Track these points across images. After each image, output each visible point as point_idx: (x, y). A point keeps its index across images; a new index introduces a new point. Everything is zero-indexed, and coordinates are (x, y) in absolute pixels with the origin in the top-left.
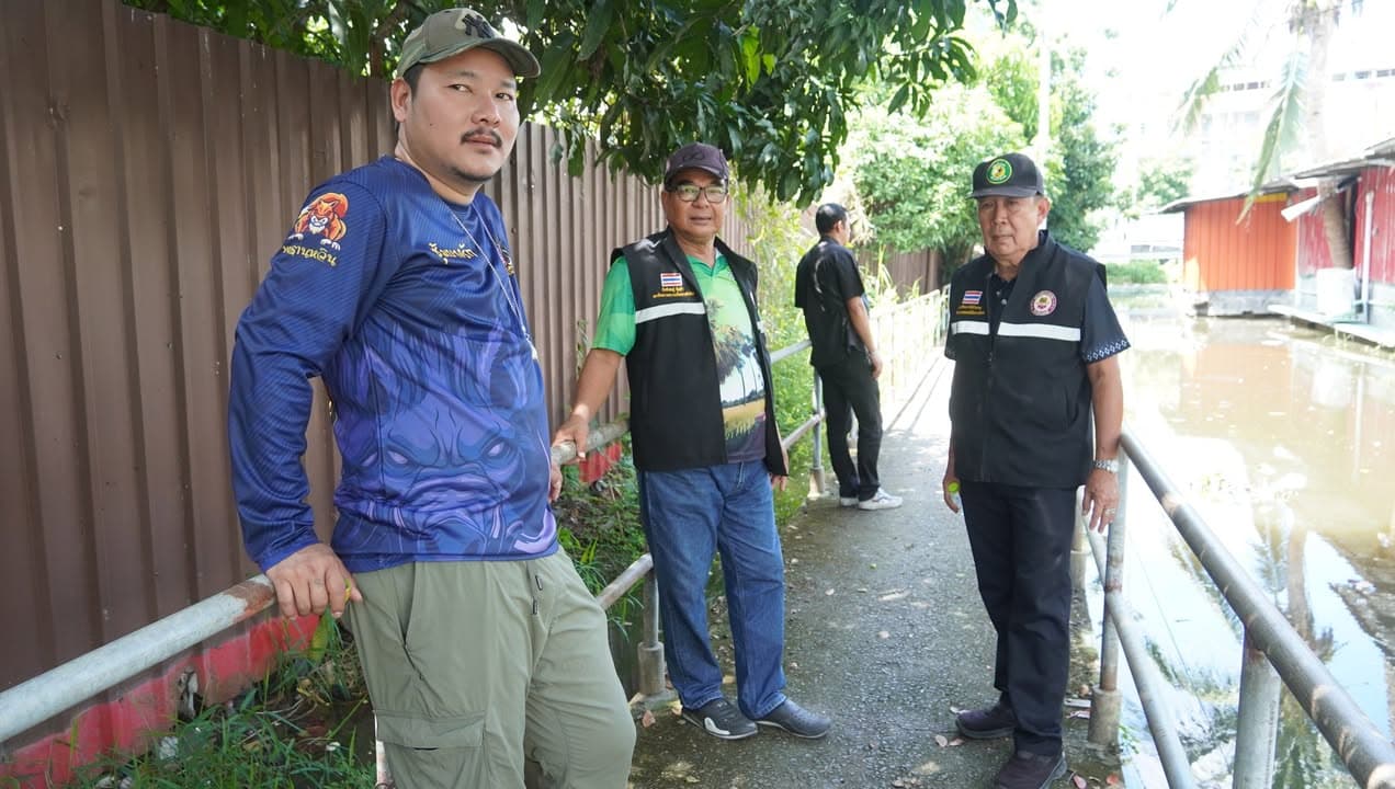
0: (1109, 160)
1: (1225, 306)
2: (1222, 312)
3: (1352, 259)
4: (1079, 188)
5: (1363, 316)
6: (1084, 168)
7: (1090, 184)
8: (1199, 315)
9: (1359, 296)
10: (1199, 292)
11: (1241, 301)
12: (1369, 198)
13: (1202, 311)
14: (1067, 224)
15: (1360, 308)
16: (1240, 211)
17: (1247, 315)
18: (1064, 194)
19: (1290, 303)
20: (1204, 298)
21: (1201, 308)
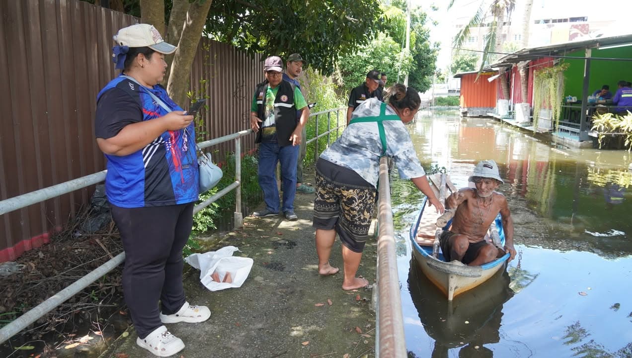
0: (434, 57)
1: (473, 113)
2: (472, 116)
3: (509, 97)
4: (422, 67)
5: (511, 116)
6: (424, 59)
7: (427, 66)
8: (464, 116)
9: (510, 109)
10: (464, 108)
11: (478, 111)
12: (513, 75)
13: (465, 115)
14: (418, 80)
15: (510, 113)
16: (475, 78)
17: (480, 117)
18: (416, 69)
19: (494, 113)
20: (466, 110)
21: (465, 114)
